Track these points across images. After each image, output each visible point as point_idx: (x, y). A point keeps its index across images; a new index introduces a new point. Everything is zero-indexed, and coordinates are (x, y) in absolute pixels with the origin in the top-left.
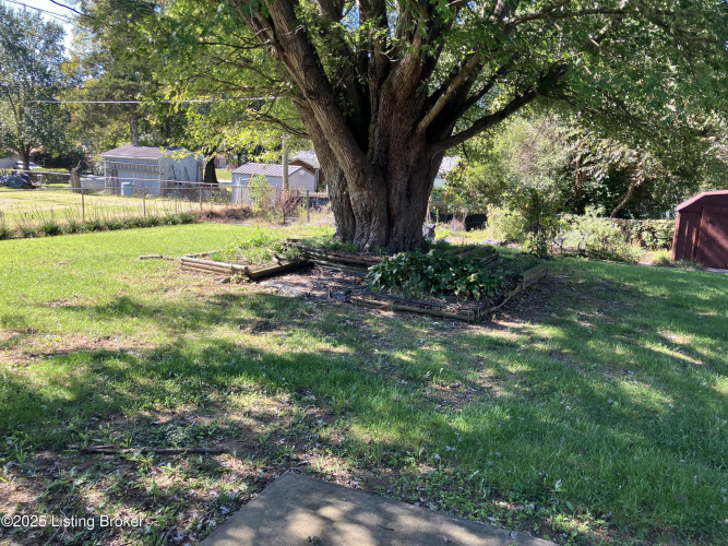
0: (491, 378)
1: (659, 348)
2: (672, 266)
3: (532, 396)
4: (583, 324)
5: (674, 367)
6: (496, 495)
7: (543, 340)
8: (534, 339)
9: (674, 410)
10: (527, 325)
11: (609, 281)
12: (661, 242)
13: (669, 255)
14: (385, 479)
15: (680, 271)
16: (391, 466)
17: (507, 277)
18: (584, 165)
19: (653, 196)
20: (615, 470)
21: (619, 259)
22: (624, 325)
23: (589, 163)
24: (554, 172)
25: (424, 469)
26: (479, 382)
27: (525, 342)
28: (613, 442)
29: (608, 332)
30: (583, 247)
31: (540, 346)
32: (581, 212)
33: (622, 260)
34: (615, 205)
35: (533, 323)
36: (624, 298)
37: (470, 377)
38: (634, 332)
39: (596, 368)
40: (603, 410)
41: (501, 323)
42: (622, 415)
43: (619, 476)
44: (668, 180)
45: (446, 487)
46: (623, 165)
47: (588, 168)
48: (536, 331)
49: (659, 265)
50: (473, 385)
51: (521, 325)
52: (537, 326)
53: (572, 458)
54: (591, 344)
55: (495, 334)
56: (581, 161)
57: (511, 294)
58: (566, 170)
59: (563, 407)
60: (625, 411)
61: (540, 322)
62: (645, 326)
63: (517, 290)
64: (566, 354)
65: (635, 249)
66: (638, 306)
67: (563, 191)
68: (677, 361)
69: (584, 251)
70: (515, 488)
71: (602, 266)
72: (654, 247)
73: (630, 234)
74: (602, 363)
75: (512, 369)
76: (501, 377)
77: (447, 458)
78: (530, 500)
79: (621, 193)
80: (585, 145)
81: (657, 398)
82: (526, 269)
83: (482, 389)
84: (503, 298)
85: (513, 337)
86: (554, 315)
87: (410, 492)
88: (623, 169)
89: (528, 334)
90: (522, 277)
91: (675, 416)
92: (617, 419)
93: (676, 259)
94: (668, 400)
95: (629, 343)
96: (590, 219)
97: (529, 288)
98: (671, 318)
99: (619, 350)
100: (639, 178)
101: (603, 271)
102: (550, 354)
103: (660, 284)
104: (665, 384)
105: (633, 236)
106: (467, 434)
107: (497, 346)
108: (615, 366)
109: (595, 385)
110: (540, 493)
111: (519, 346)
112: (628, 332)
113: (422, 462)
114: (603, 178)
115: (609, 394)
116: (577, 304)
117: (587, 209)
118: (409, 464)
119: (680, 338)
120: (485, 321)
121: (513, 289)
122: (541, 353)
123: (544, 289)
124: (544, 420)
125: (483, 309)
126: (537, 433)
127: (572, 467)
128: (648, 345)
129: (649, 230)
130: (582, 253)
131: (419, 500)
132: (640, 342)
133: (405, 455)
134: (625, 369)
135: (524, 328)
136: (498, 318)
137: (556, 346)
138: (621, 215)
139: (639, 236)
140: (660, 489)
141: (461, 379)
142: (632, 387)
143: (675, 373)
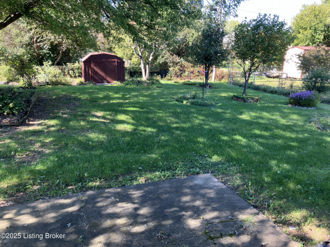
0: (40, 146)
1: (95, 119)
2: (84, 84)
3: (60, 149)
4: (64, 116)
5: (102, 125)
6: (67, 185)
7: (53, 126)
8: (49, 127)
9: (108, 139)
10: (43, 121)
11: (65, 95)
12: (77, 75)
13: (82, 79)
14: (22, 197)
15: (88, 86)
16: (21, 192)
17: (25, 101)
18: (39, 42)
19: (71, 55)
20: (100, 163)
21: (64, 84)
22: (80, 113)
23: (40, 41)
24: (24, 46)
25: (36, 187)
26: (36, 150)
27: (46, 129)
28: (95, 156)
29: (75, 117)
30: (47, 81)
31: (53, 129)
32: (42, 64)
33: (65, 85)
34: (56, 60)
35: (44, 120)
36: (74, 102)
37: (32, 149)
38: (84, 115)
39: (77, 132)
40: (87, 146)
41: (31, 123)
42: (94, 146)
43: (102, 165)
44: (75, 48)
45: (48, 190)
46: (56, 42)
47: (41, 44)
48: (48, 123)
49: (80, 85)
50: (35, 152)
51: (40, 122)
52: (47, 121)
53: (86, 165)
54: (71, 123)
55: (31, 128)
56: (36, 40)
57: (29, 109)
58: (30, 45)
59: (73, 149)
60: (94, 144)
61: (47, 119)
62: (87, 112)
63: (31, 106)
64: (64, 129)
65: (68, 79)
66: (81, 104)
67: (31, 55)
68: (102, 122)
69: (48, 82)
70: (73, 181)
71: (59, 89)
72: (75, 77)
73: (65, 73)
74: (79, 129)
75: (47, 141)
76: (44, 145)
77: (43, 180)
78: (79, 183)
79: (57, 54)
80: (37, 33)
81: (102, 137)
82: (31, 96)
83: (39, 152)
84: (27, 112)
85: (40, 128)
86: (51, 114)
87: (35, 197)
88: (56, 44)
89: (45, 125)
90: (31, 100)
91: (109, 141)
92: (93, 148)
93: (85, 81)
94: (105, 136)
95: (84, 120)
96: (46, 68)
97: (35, 104)
98: (94, 106)
99: (82, 123)
100: (64, 48)
101: (60, 91)
102: (58, 131)
103: (84, 93)
104: (102, 132)
105: (66, 73)
106: (46, 170)
107: (35, 133)
108: (83, 130)
109: (80, 138)
110: (81, 179)
111: (44, 131)
112: (82, 115)
113: (33, 185)
114: (48, 48)
115: (87, 140)
116: (58, 108)
117: (44, 63)
118: (29, 188)
119: (100, 114)
120: (23, 124)
121: (29, 107)
122: (54, 131)
123: (41, 104)
124: (69, 156)
125: (21, 119)
126: (70, 161)
127: (87, 168)
128: (91, 119)
129: (72, 69)
130: (48, 83)
131: (40, 198)
132: (87, 118)
133: (25, 185)
134: (88, 130)
135: (43, 123)
136: (29, 121)
137: (59, 127)
138: (59, 64)
139: (69, 73)
140: (114, 164)
141: (29, 151)
142: (93, 136)
143: (103, 127)
